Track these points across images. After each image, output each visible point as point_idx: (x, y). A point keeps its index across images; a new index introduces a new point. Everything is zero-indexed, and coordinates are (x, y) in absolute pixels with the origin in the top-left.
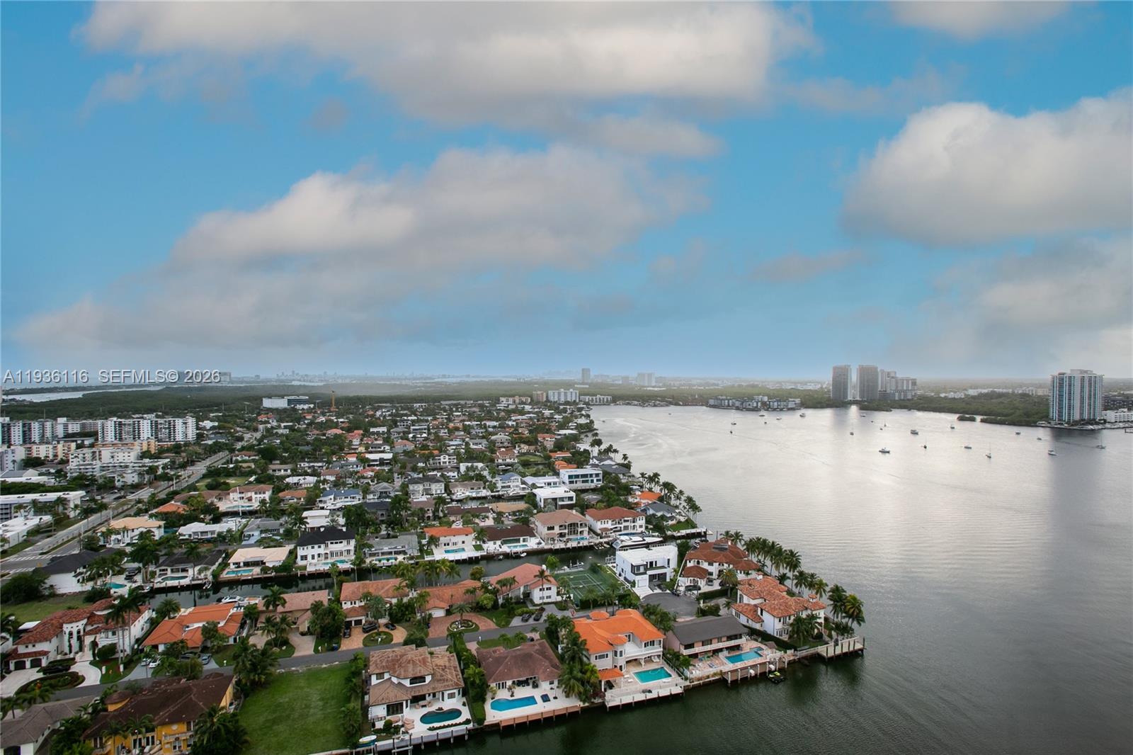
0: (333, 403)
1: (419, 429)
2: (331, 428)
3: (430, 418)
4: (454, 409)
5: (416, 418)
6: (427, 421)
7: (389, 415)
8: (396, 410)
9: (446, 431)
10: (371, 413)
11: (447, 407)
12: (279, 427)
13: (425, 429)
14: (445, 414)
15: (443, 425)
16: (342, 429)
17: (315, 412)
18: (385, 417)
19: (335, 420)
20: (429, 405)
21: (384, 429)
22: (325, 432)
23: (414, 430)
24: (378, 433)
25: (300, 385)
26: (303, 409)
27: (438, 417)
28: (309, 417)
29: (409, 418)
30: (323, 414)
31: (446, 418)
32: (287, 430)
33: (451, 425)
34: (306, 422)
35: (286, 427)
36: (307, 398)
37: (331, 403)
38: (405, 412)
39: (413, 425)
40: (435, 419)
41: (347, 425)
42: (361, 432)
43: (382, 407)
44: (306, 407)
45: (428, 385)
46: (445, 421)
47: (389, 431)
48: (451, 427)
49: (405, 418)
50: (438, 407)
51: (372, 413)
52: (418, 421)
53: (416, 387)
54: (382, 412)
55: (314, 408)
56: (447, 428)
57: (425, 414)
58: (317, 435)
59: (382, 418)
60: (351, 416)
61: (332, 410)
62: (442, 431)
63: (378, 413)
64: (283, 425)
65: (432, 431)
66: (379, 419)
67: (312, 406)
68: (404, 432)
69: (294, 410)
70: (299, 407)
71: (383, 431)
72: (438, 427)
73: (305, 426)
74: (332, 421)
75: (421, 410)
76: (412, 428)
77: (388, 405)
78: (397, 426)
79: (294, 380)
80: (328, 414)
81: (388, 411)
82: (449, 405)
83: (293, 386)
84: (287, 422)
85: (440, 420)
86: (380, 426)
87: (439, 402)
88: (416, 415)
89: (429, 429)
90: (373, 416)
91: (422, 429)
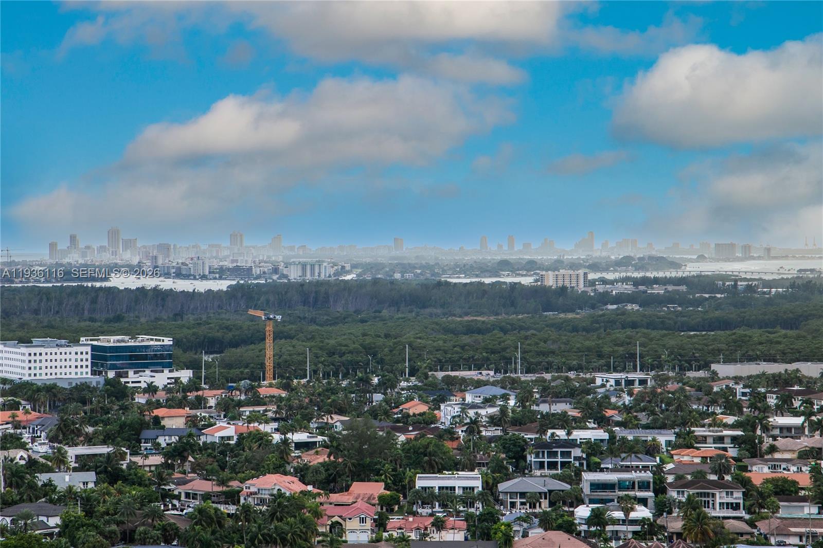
0: (269, 364)
1: (621, 485)
2: (259, 469)
3: (663, 438)
4: (772, 401)
5: (602, 434)
6: (652, 450)
7: (494, 421)
8: (523, 400)
9: (738, 496)
10: (417, 407)
11: (739, 389)
12: (59, 460)
13: (644, 486)
14: (730, 420)
15: (721, 470)
16: (303, 474)
17: (200, 403)
18: (473, 426)
19: (277, 437)
20: (662, 381)
21: (473, 480)
22: (235, 484)
23: (596, 486)
24: (446, 497)
25: (142, 290)
26: (151, 389)
27: (699, 431)
28: (175, 420)
29: (578, 435)
30: (229, 409)
31: (734, 439)
32: (91, 476)
33: (760, 473)
34: (163, 441)
35: (84, 464)
36: (168, 341)
37: (262, 366)
38: (559, 408)
39: (595, 468)
40: (687, 442)
41: (322, 458)
42: (377, 489)
43: (463, 385)
44: (162, 379)
45: (658, 290)
46: (733, 452)
47: (490, 487)
48: (757, 481)
49: (561, 434)
50: (702, 387)
51: (423, 408)
52: (616, 447)
53: (605, 298)
54: (465, 407)
55: (194, 385)
56: (745, 483)
57: (644, 418)
58: (206, 497)
59: (461, 432)
60: (337, 421)
61: (264, 391)
62: (721, 497)
63: (447, 412)
64: (72, 452)
65: (673, 494)
66: (450, 434)
67: (185, 375)
68: (555, 498)
69: (118, 392)
70: (137, 379)
71: (468, 490)
72: (699, 478)
73: (157, 460)
74: (262, 439)
75: (627, 399)
76: (589, 477)
77: (488, 374)
78: (522, 469)
79: (115, 268)
80: (247, 411)
81: (488, 402)
82: (751, 382)
83: (112, 292)
84: (90, 440)
85: (710, 449)
86: (455, 466)
87: (706, 366)
88: (603, 422)
89: (660, 488)
90: (425, 422)
91: (632, 486)
